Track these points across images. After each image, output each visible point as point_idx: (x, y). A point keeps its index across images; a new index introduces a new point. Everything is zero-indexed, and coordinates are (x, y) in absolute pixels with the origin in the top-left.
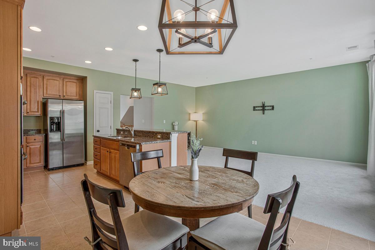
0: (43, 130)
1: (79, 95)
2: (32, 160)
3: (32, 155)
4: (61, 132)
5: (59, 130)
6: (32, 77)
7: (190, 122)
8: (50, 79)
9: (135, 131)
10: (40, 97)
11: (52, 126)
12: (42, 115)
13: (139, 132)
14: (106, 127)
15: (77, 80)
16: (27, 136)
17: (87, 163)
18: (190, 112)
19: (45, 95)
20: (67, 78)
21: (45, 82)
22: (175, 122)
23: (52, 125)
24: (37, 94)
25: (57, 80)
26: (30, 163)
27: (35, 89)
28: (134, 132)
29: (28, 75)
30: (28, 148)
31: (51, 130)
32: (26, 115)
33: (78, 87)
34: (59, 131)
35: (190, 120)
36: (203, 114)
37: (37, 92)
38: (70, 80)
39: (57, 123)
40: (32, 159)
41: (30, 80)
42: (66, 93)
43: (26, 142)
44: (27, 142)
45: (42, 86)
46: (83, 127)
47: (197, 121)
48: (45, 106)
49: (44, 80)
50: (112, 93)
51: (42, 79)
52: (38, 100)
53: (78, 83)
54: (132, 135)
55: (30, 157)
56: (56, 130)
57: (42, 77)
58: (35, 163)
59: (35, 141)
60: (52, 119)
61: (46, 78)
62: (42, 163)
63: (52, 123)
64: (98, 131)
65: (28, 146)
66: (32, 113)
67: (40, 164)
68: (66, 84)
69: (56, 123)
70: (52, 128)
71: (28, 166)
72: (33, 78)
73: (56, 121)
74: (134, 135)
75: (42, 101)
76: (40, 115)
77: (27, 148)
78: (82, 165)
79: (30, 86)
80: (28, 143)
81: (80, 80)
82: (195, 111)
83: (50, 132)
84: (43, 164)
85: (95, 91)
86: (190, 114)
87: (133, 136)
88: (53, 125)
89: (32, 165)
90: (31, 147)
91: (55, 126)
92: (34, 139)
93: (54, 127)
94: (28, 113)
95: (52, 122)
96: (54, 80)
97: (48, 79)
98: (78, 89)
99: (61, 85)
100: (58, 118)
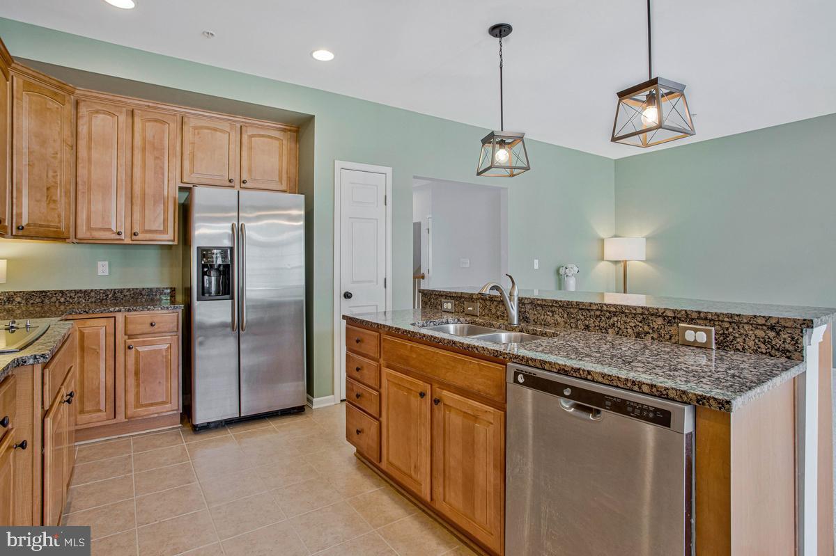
0: (181, 291)
1: (289, 178)
2: (142, 393)
3: (141, 376)
4: (232, 298)
5: (228, 294)
6: (149, 121)
7: (602, 264)
8: (202, 128)
9: (521, 302)
10: (172, 183)
11: (206, 277)
12: (176, 243)
13: (541, 306)
14: (370, 282)
15: (284, 130)
16: (127, 313)
17: (311, 402)
18: (602, 234)
19: (185, 180)
20: (252, 125)
21: (188, 135)
22: (569, 266)
23: (204, 274)
24: (163, 174)
25: (222, 131)
26: (138, 404)
27: (156, 158)
28: (519, 307)
29: (136, 111)
30: (132, 353)
31: (203, 294)
32: (131, 242)
33: (285, 152)
34: (227, 296)
35: (602, 259)
36: (647, 238)
37: (162, 168)
38: (262, 133)
39: (222, 268)
40: (142, 389)
41: (144, 130)
42: (250, 171)
43: (125, 334)
44: (129, 333)
45: (178, 149)
46: (303, 283)
47: (626, 261)
48: (185, 214)
49: (185, 128)
50: (389, 170)
51: (179, 127)
52: (166, 193)
53: (285, 142)
54: (512, 320)
55: (138, 386)
56: (218, 293)
57: (179, 120)
58: (152, 405)
59: (151, 329)
60: (207, 254)
61: (191, 122)
62: (175, 405)
63: (206, 269)
64: (348, 296)
65: (129, 348)
66: (148, 236)
67: (169, 405)
68: (251, 142)
69: (218, 270)
70: (206, 285)
71: (129, 413)
72: (151, 123)
73: (220, 261)
74: (519, 320)
75: (177, 196)
76: (171, 243)
77: (128, 351)
78: (298, 411)
79: (144, 149)
80: (130, 337)
81: (290, 130)
82: (613, 233)
83: (198, 300)
84: (176, 408)
85: (339, 164)
86: (602, 240)
87: (516, 322)
88: (209, 276)
89: (142, 411)
90: (140, 349)
91: (213, 279)
92: (150, 321)
93: (210, 283)
94: (135, 234)
95: (204, 266)
96: (215, 130)
97: (195, 128)
98: (285, 159)
99: (235, 147)
100: (224, 251)
